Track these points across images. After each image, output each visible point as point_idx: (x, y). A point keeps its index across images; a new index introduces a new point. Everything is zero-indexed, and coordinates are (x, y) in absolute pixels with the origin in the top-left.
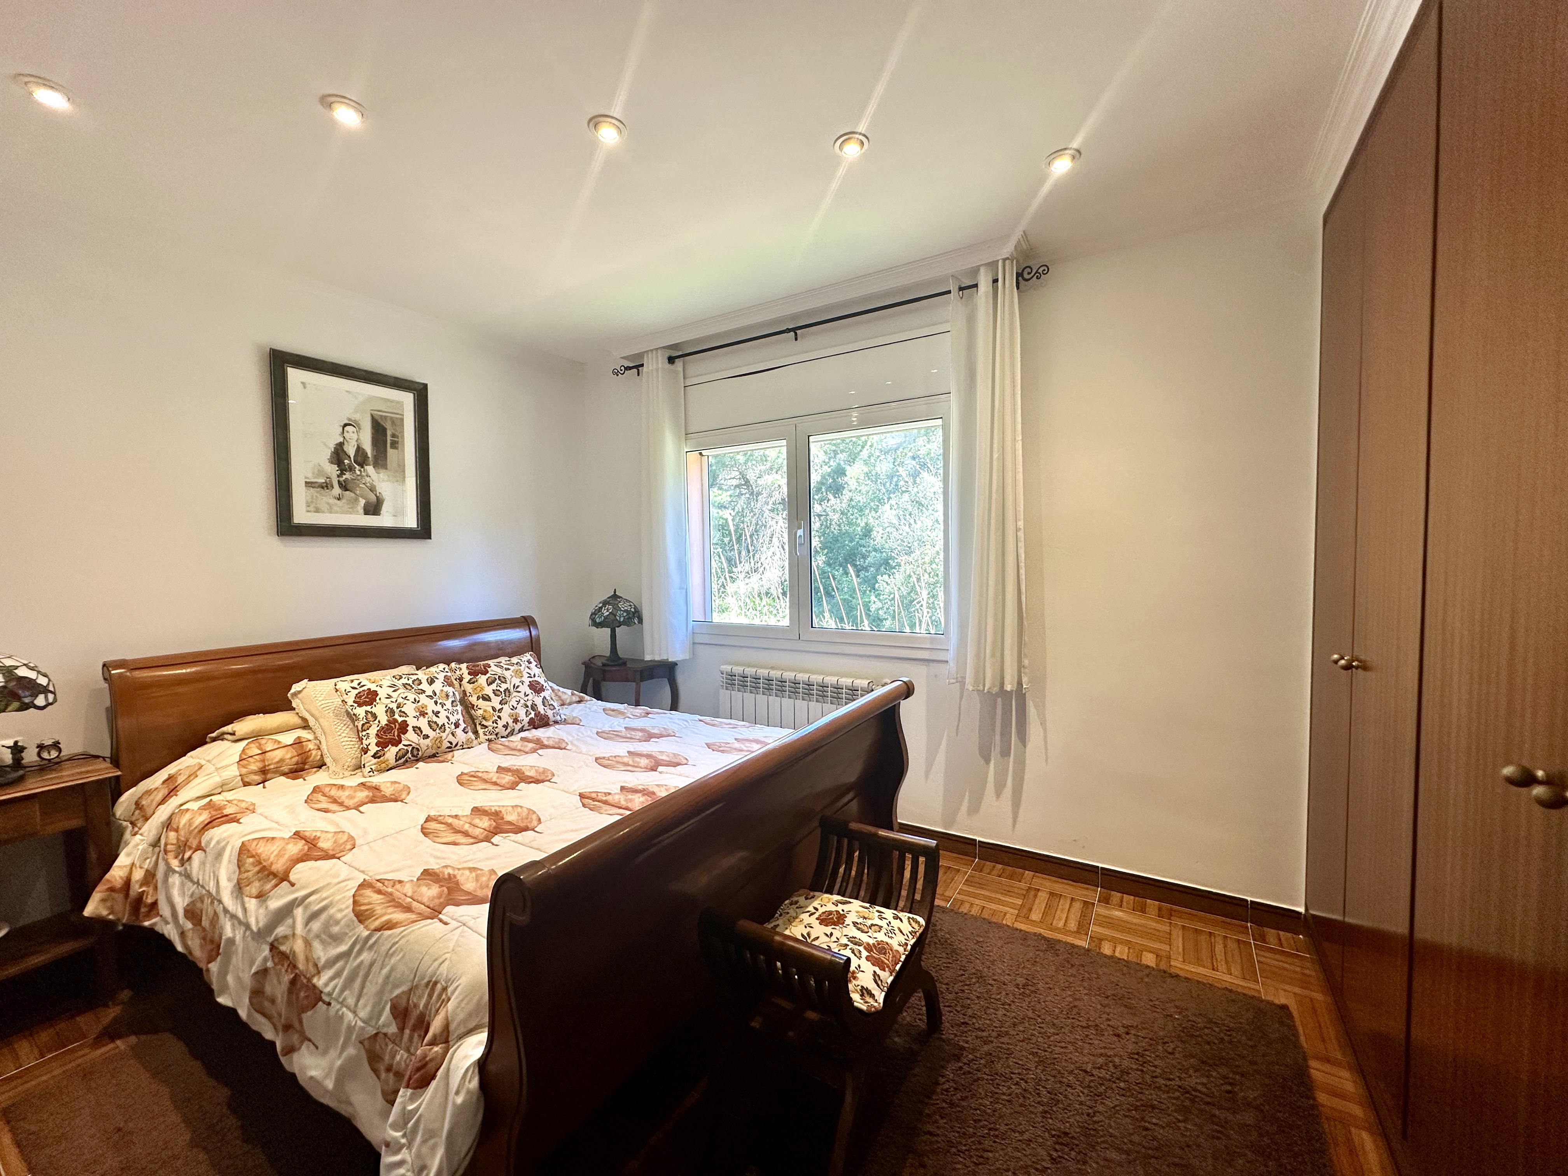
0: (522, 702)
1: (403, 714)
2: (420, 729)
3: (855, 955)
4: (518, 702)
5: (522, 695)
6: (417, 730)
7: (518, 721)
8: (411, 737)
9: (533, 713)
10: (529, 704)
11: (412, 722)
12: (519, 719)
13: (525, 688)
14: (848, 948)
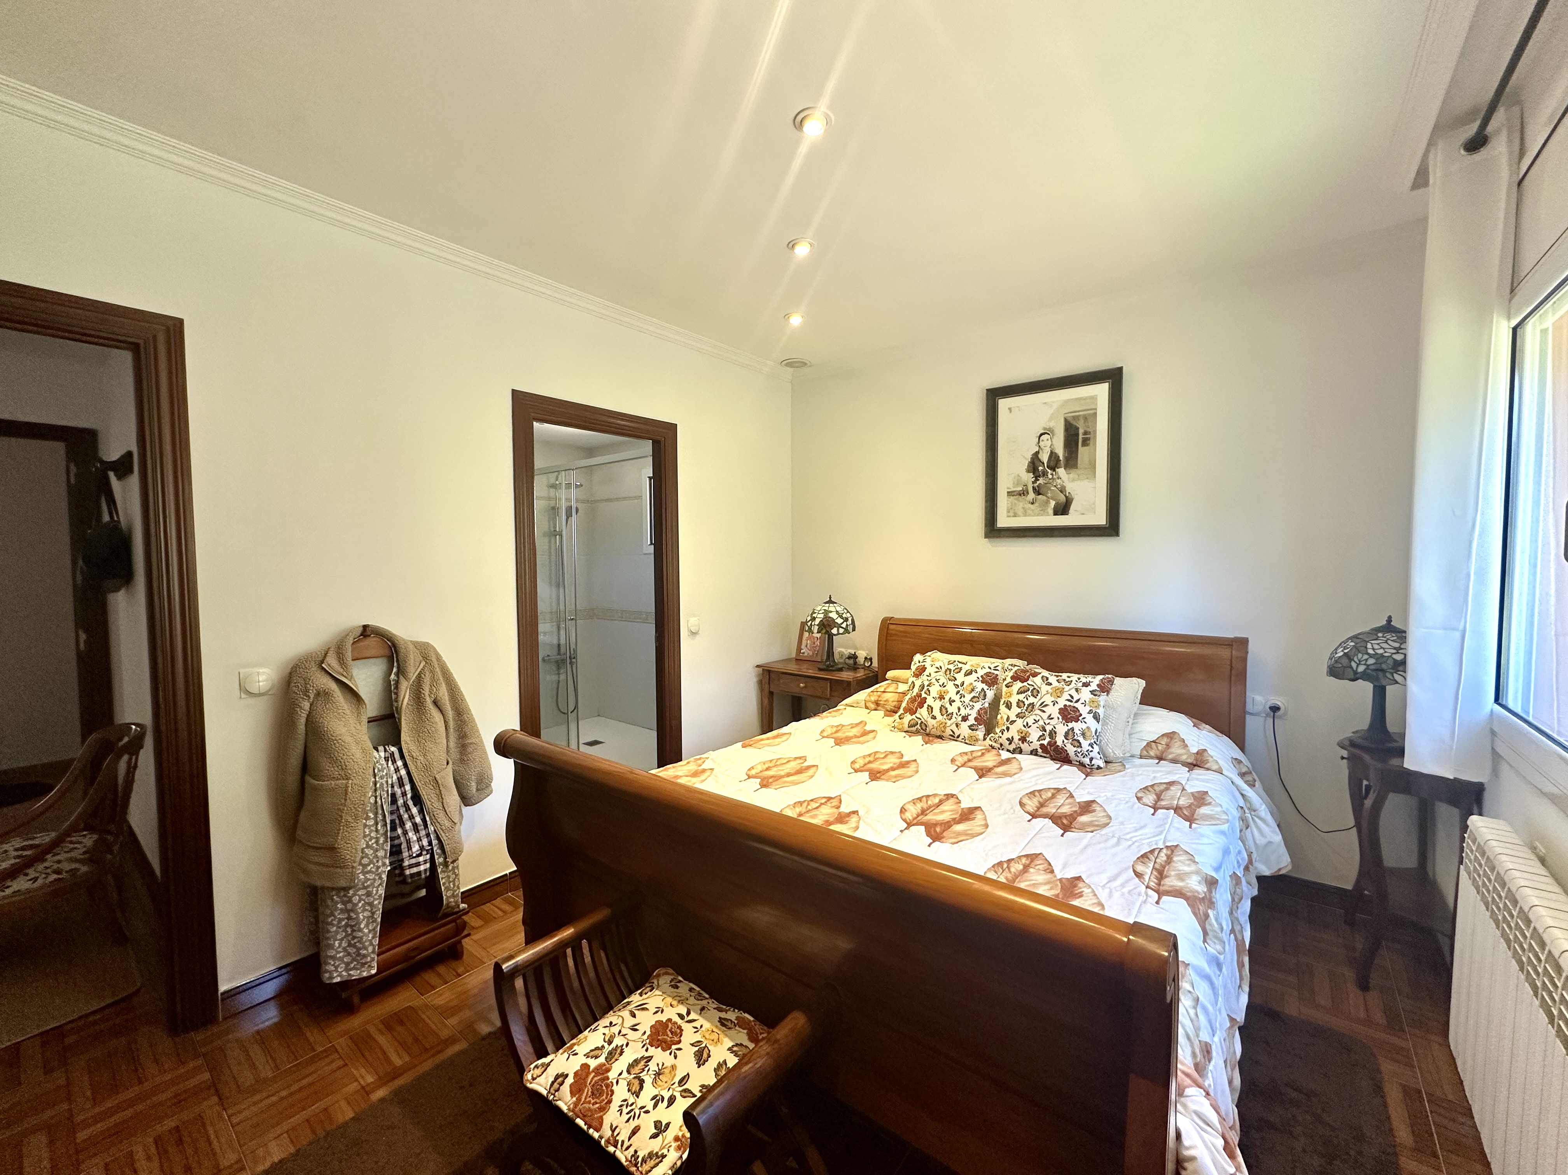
0: (1041, 723)
1: (928, 692)
2: (932, 708)
3: (592, 1051)
4: (1036, 721)
5: (1045, 716)
6: (930, 709)
7: (1026, 740)
8: (923, 712)
9: (1048, 739)
10: (1048, 728)
11: (930, 701)
12: (1028, 739)
13: (1054, 711)
14: (606, 1045)
